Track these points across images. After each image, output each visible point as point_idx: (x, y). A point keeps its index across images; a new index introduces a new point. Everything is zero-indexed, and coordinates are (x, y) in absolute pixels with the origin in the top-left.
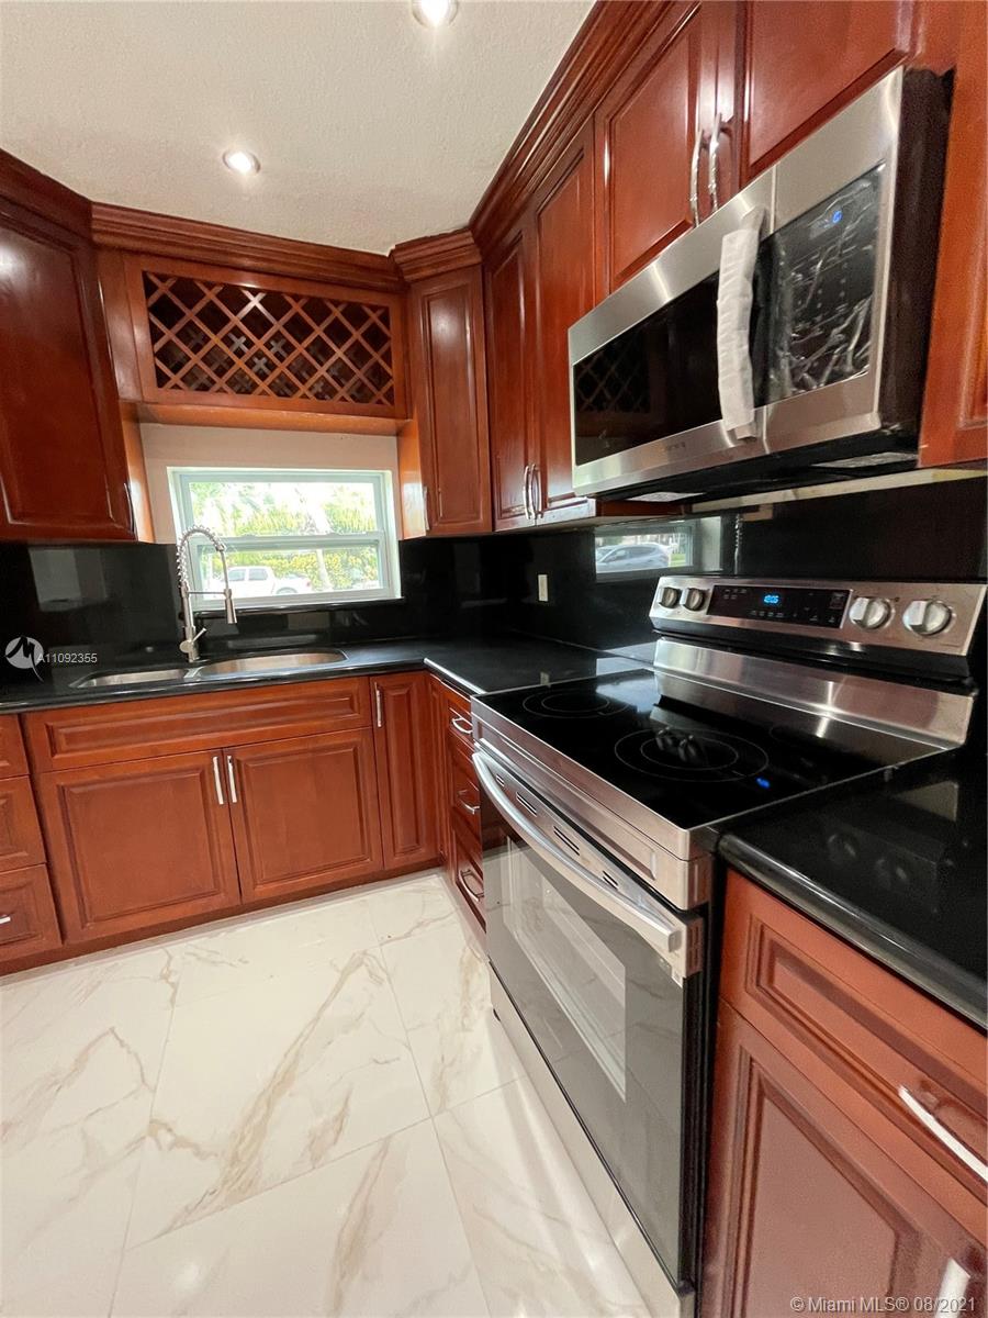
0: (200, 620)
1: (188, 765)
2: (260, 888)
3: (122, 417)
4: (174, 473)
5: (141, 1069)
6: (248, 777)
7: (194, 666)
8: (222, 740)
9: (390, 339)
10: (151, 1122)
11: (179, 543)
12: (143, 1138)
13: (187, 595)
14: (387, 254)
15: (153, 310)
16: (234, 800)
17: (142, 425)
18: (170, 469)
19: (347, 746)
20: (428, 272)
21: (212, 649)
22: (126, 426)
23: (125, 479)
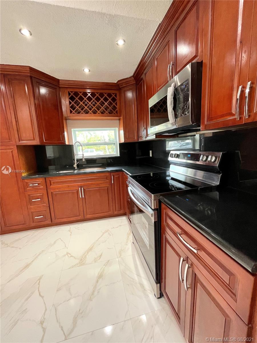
0: (78, 160)
1: (74, 189)
2: (88, 216)
3: (64, 119)
4: (73, 130)
5: (65, 245)
6: (86, 192)
7: (76, 170)
8: (81, 184)
9: (116, 100)
10: (67, 253)
11: (74, 145)
12: (65, 255)
13: (75, 155)
14: (116, 82)
15: (70, 98)
16: (83, 197)
17: (67, 121)
18: (72, 129)
19: (106, 187)
20: (125, 86)
21: (80, 167)
22: (64, 121)
23: (64, 132)
